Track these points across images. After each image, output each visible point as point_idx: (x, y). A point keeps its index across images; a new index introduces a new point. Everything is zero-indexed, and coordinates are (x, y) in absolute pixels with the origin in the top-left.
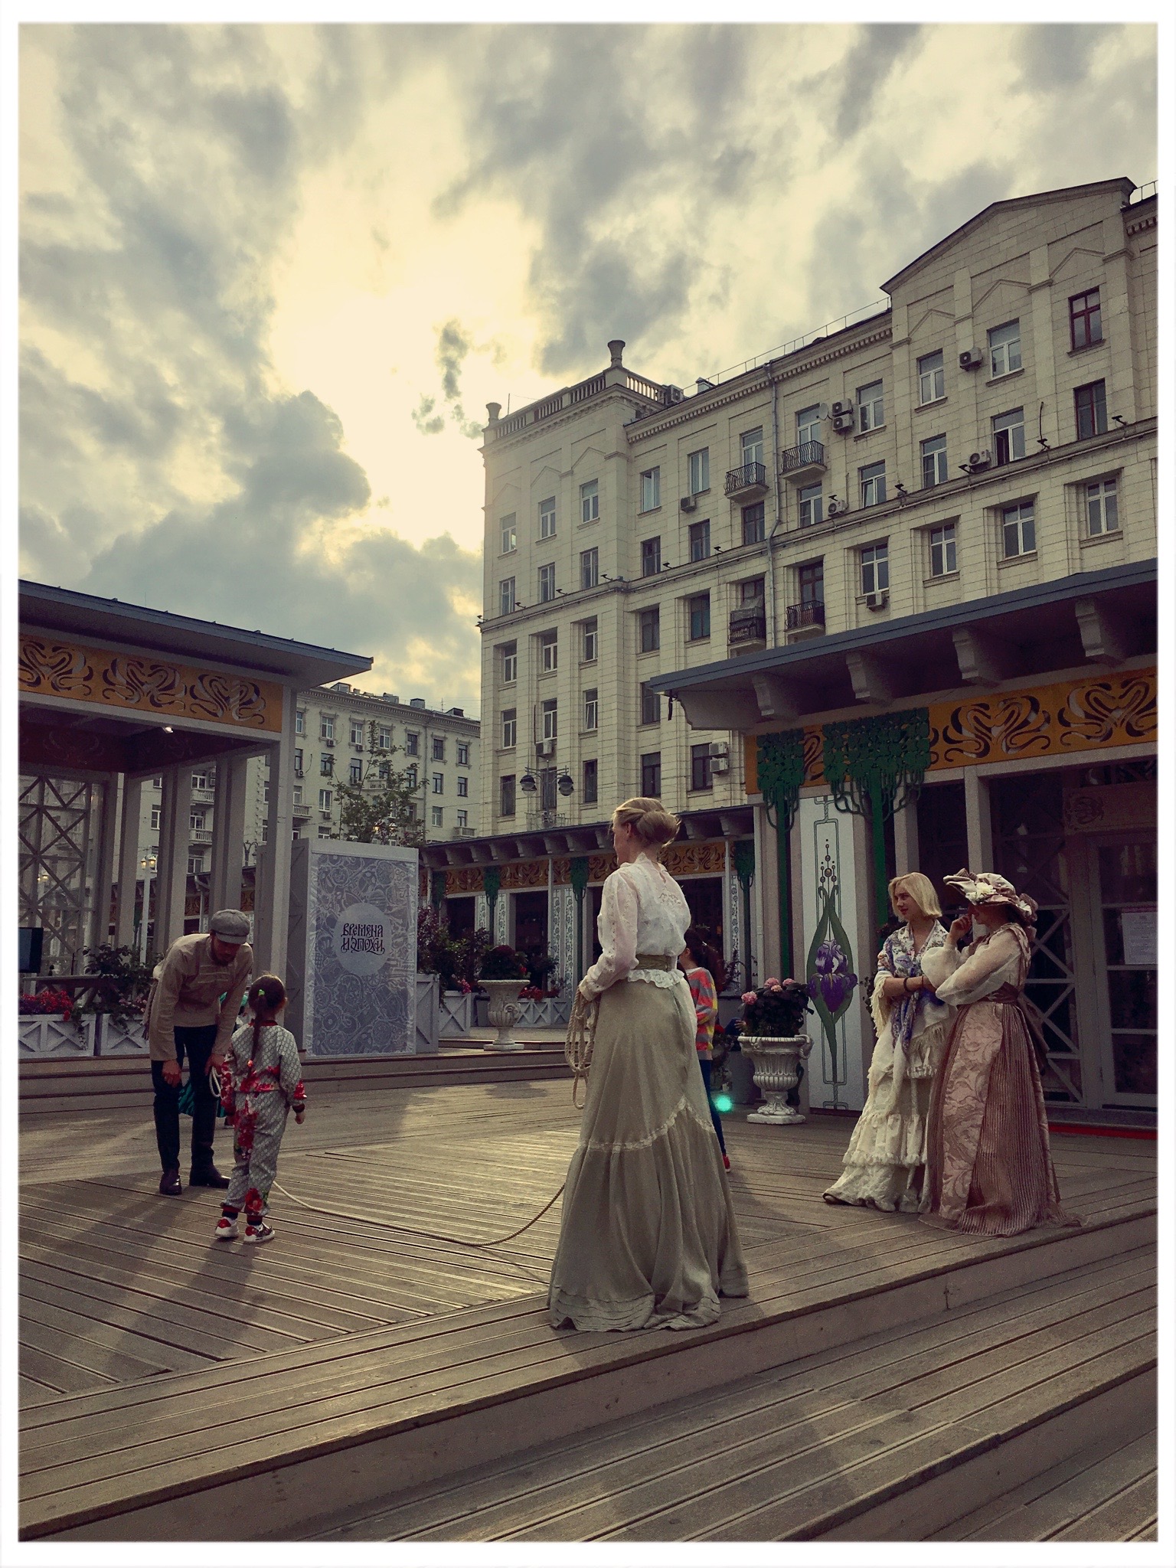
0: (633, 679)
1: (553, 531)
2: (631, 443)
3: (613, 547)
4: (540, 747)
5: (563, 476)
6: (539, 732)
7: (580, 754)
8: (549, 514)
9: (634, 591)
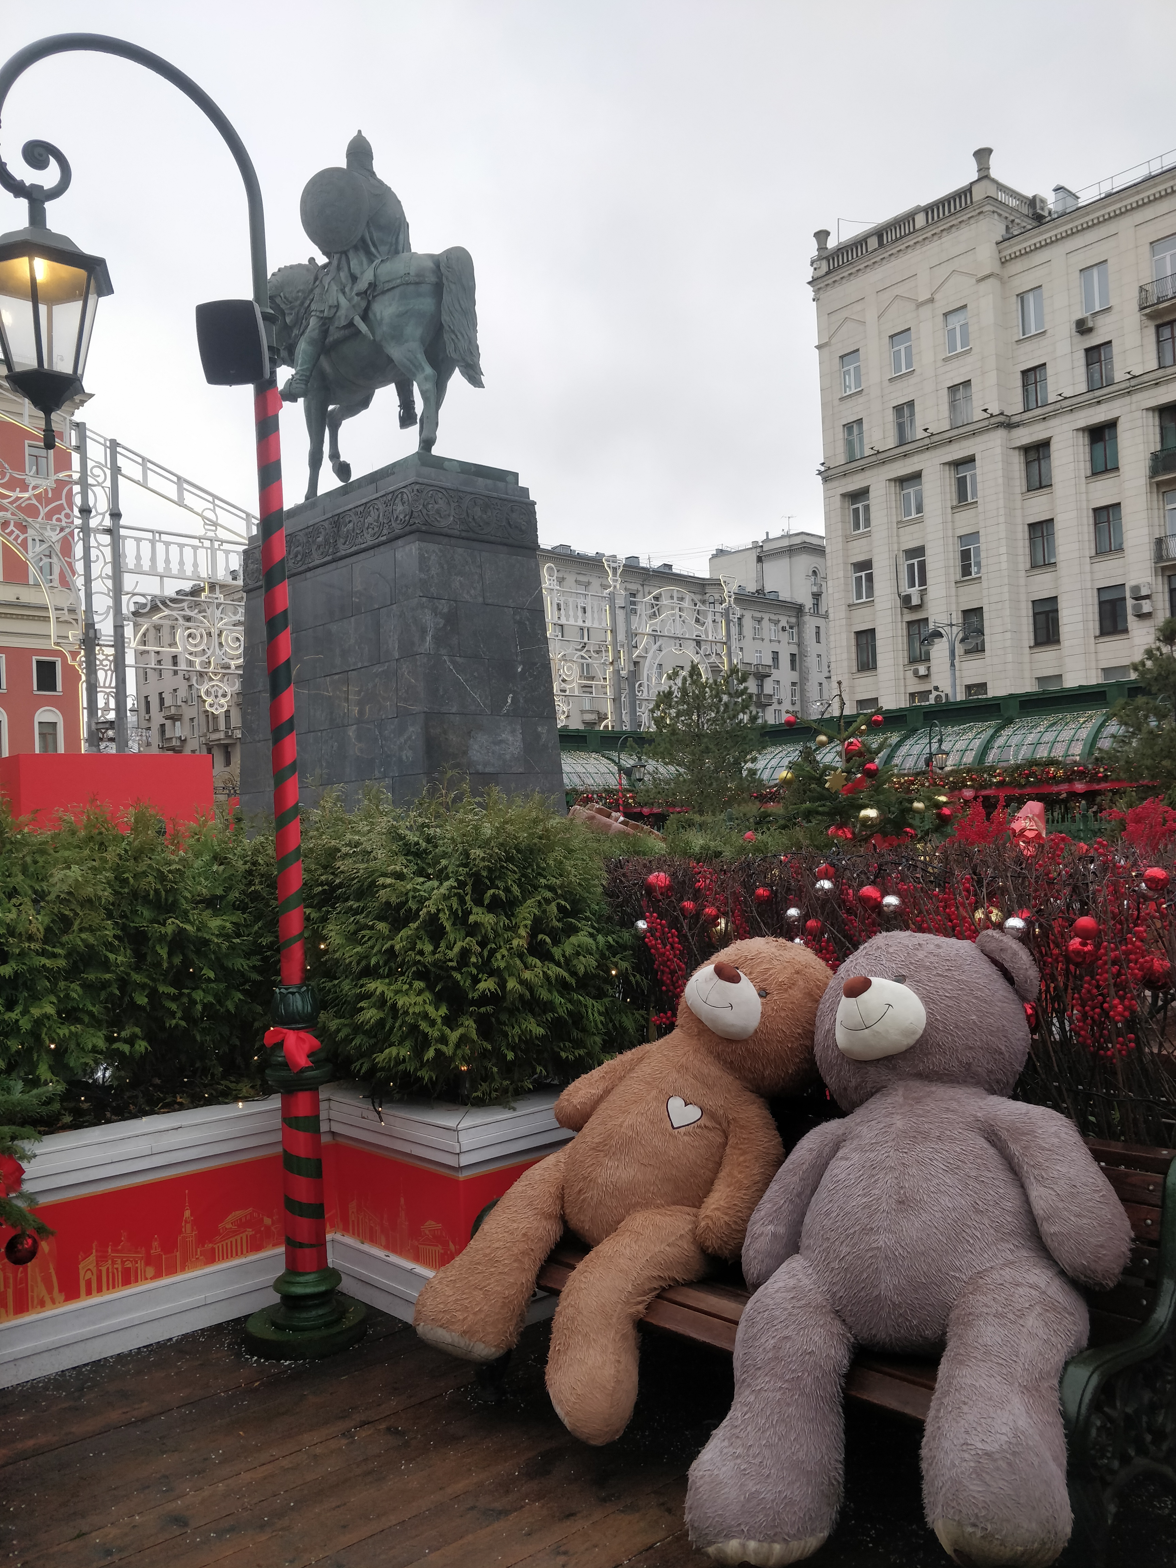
0: (1019, 520)
1: (909, 364)
2: (1004, 262)
3: (992, 378)
4: (906, 599)
5: (920, 305)
6: (901, 583)
7: (958, 603)
8: (902, 347)
9: (1017, 425)
